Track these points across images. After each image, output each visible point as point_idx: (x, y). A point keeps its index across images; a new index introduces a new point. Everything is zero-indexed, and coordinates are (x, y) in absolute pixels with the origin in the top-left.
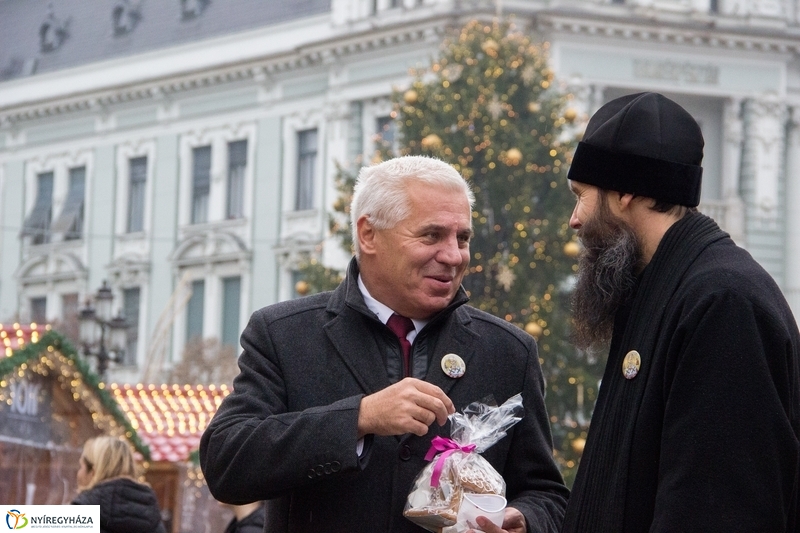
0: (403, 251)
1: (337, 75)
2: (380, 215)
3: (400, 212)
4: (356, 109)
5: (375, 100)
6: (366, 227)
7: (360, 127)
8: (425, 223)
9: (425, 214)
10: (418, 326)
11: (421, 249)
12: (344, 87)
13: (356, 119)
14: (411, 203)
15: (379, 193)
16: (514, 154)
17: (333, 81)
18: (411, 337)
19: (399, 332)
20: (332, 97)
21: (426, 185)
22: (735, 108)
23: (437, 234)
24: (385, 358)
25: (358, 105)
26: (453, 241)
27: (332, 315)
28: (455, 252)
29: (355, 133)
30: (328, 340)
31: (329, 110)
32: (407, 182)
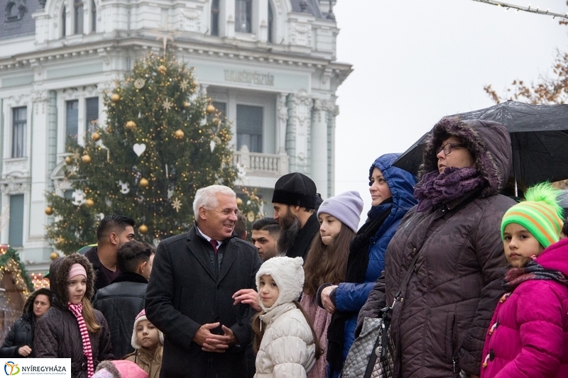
0: (217, 217)
1: (40, 74)
2: (208, 206)
3: (215, 204)
4: (53, 96)
5: (64, 90)
6: (202, 210)
7: (55, 107)
8: (225, 207)
9: (225, 204)
10: (220, 243)
11: (224, 216)
12: (44, 82)
13: (53, 102)
14: (219, 201)
15: (207, 198)
16: (180, 133)
17: (37, 78)
18: (218, 247)
19: (214, 246)
20: (36, 87)
21: (223, 194)
22: (284, 99)
23: (228, 211)
24: (209, 255)
25: (54, 92)
26: (233, 213)
27: (189, 240)
28: (234, 217)
29: (52, 111)
30: (189, 250)
31: (34, 96)
32: (217, 194)
